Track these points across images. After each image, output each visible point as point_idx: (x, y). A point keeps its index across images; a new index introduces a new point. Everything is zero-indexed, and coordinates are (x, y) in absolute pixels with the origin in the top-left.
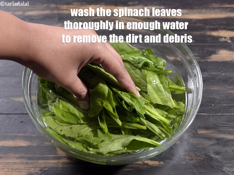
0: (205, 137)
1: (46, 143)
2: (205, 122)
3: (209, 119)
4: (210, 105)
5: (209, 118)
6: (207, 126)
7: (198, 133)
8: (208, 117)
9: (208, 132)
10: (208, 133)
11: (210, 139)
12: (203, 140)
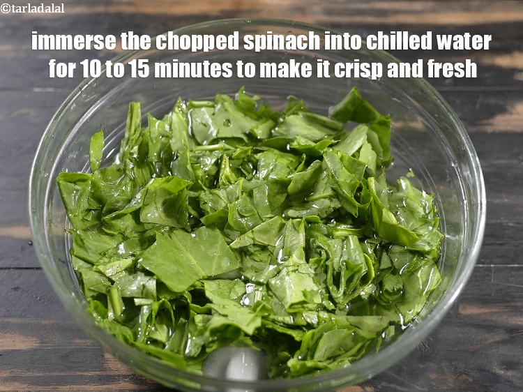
0: (479, 325)
1: (78, 341)
2: (478, 286)
3: (487, 278)
4: (490, 242)
5: (488, 275)
6: (485, 295)
7: (460, 314)
8: (486, 273)
9: (486, 311)
10: (486, 313)
11: (490, 328)
12: (474, 330)
